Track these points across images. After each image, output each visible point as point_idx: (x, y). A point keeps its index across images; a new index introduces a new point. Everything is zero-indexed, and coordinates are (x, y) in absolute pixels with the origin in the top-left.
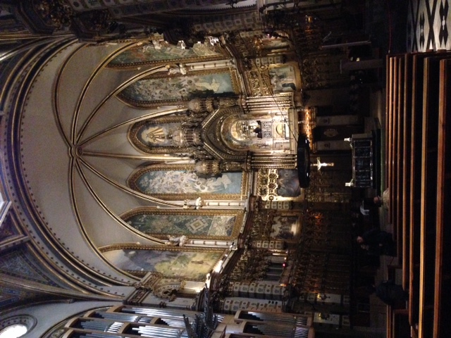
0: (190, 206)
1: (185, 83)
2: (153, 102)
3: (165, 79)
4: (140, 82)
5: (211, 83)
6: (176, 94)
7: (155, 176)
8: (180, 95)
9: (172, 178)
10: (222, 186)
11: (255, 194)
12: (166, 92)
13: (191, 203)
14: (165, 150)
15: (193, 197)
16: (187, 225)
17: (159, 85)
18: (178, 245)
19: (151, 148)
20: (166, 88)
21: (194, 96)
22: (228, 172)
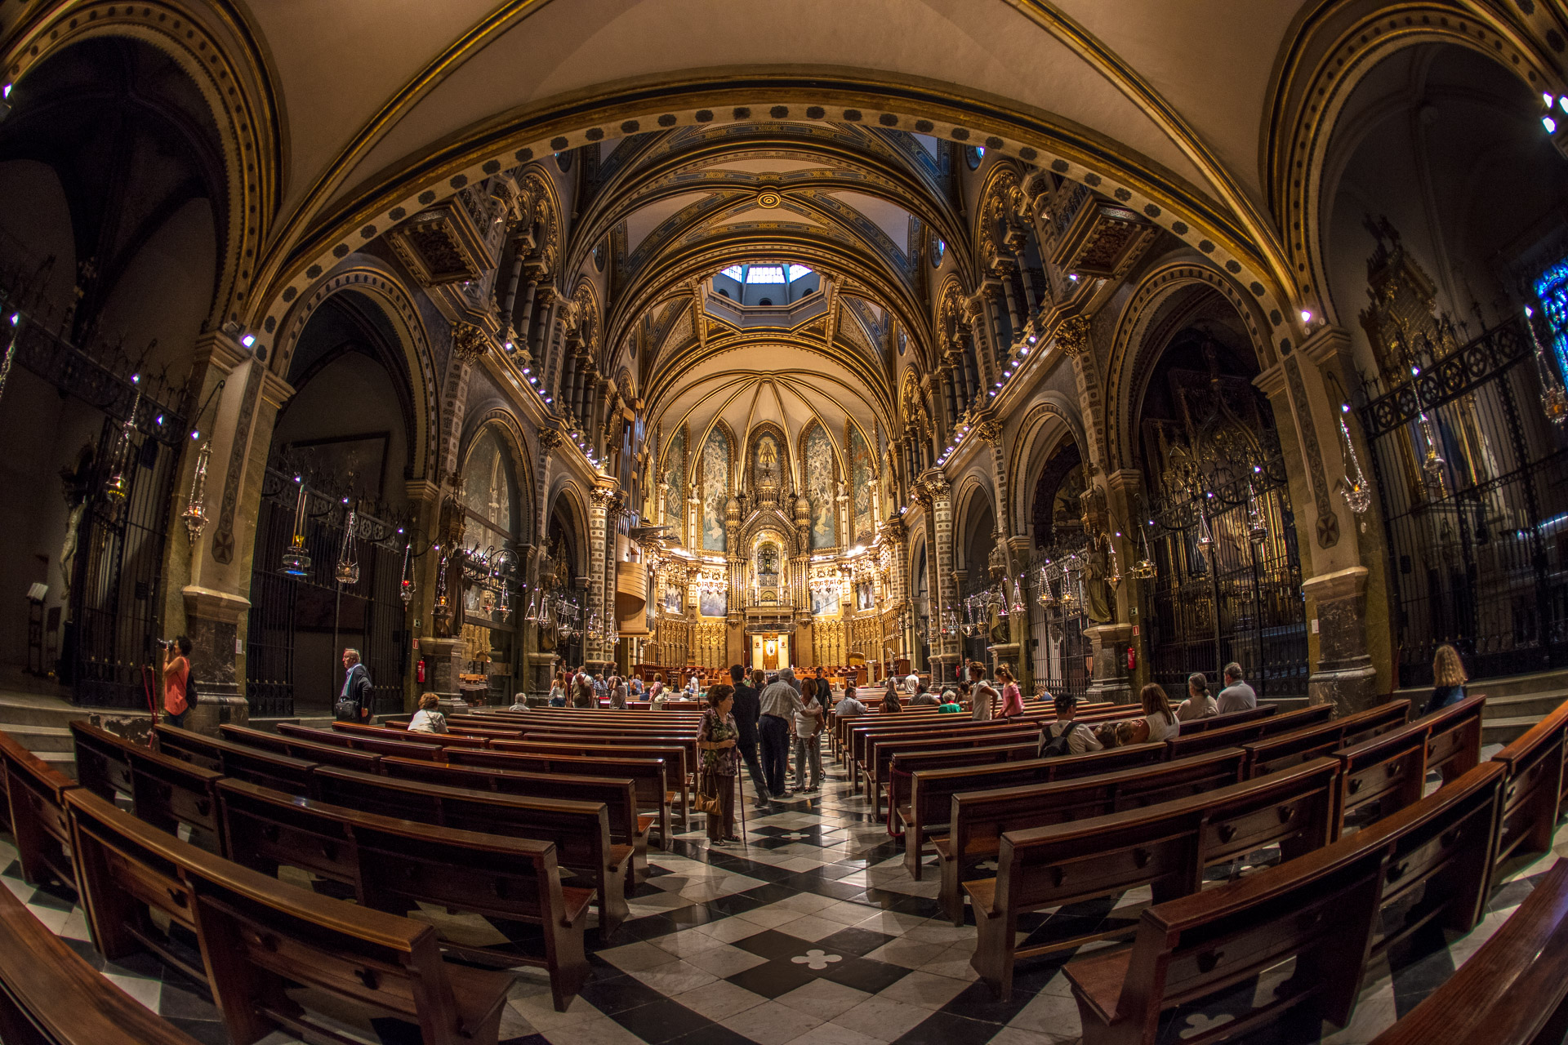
0: (692, 492)
1: (826, 497)
2: (806, 456)
3: (831, 477)
4: (829, 448)
5: (825, 525)
6: (814, 485)
7: (722, 449)
8: (813, 489)
9: (720, 470)
10: (710, 529)
12: (817, 474)
13: (695, 495)
15: (701, 497)
16: (676, 490)
17: (825, 468)
18: (660, 481)
19: (754, 447)
20: (821, 475)
21: (812, 505)
22: (725, 534)
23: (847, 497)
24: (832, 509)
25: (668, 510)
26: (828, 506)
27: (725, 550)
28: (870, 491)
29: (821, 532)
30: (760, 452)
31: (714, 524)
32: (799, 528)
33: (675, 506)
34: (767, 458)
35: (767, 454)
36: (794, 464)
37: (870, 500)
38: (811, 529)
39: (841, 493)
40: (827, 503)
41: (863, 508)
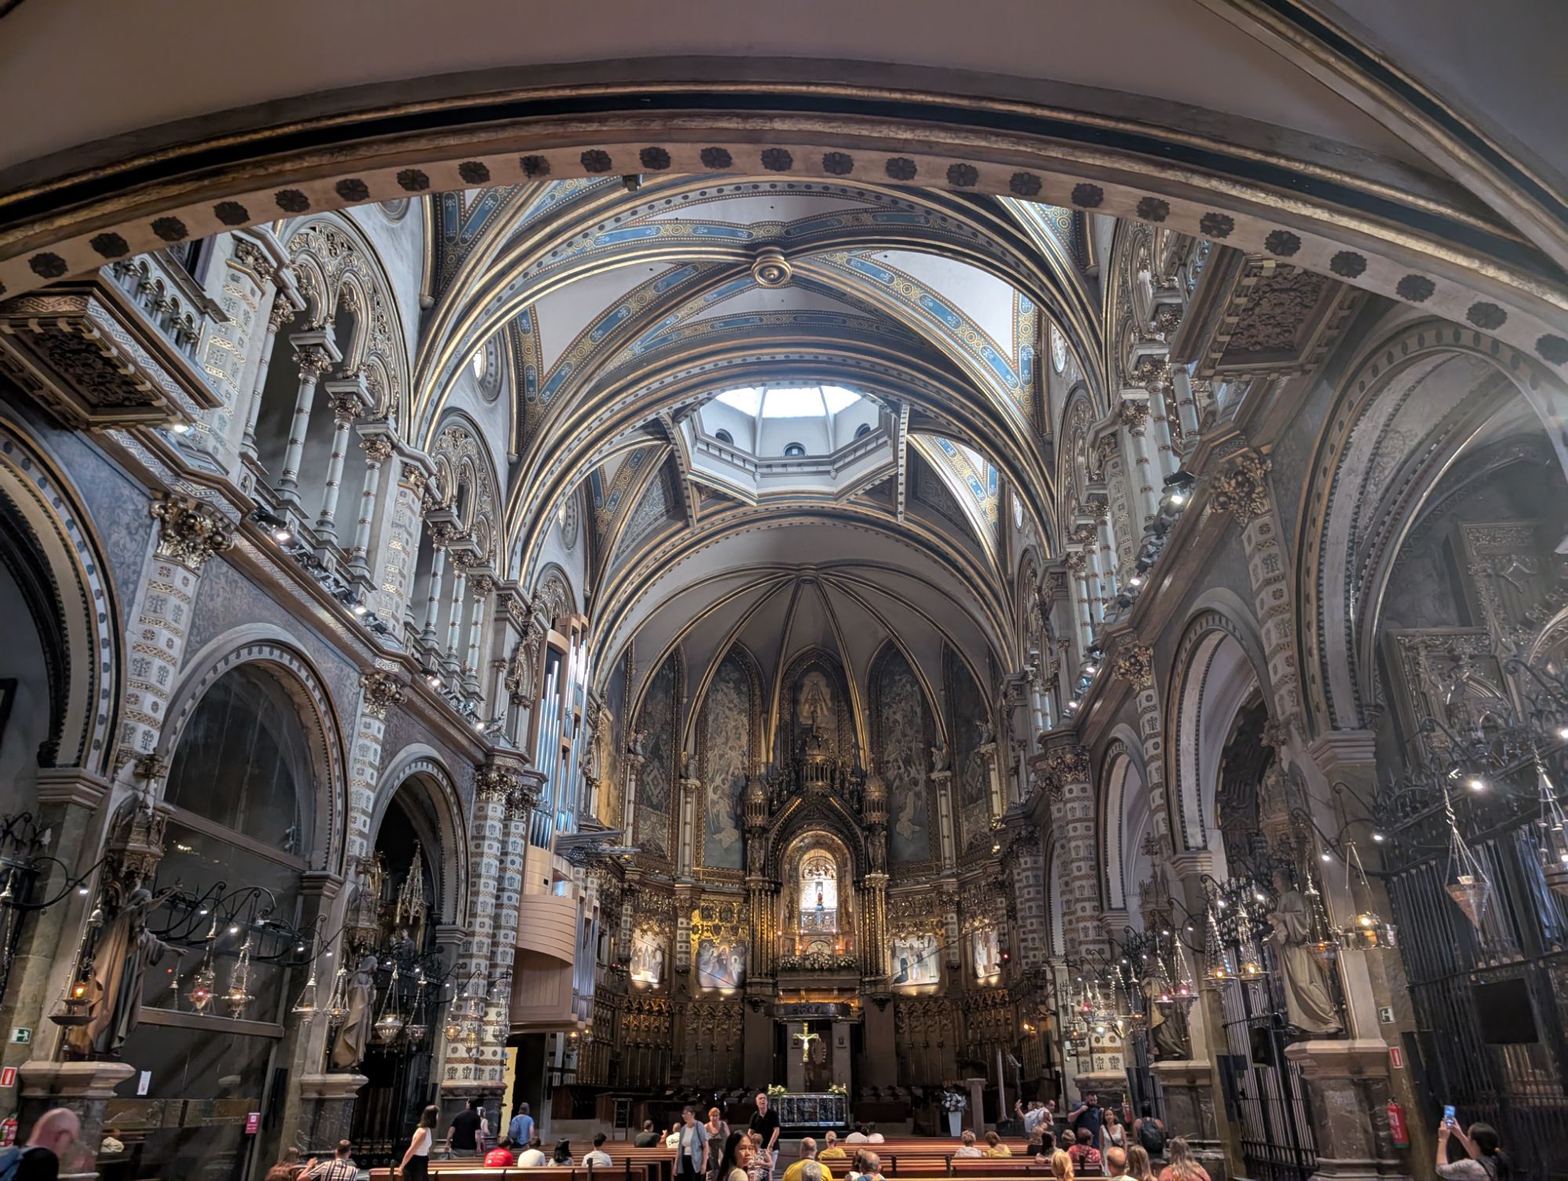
0: (687, 767)
1: (913, 773)
2: (879, 704)
3: (920, 736)
4: (916, 688)
5: (913, 821)
6: (892, 752)
7: (739, 692)
8: (891, 759)
9: (736, 728)
10: (718, 830)
11: (704, 896)
12: (898, 734)
13: (692, 772)
14: (787, 717)
15: (701, 775)
16: (656, 763)
17: (911, 722)
18: (629, 751)
20: (905, 735)
21: (889, 787)
22: (745, 842)
23: (948, 773)
24: (924, 794)
25: (642, 798)
26: (917, 789)
27: (744, 867)
28: (985, 762)
29: (907, 834)
30: (802, 698)
31: (727, 823)
32: (871, 829)
33: (656, 792)
34: (817, 710)
35: (814, 702)
36: (860, 717)
37: (986, 781)
38: (889, 828)
39: (939, 766)
40: (916, 783)
41: (974, 792)
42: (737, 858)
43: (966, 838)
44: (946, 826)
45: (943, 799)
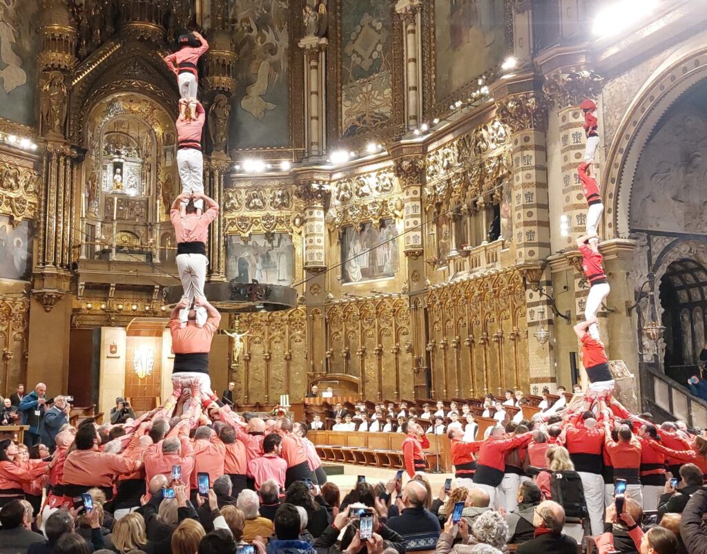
1: (270, 37)
5: (265, 97)
6: (242, 9)
21: (238, 50)
22: (35, 84)
23: (324, 41)
24: (284, 65)
26: (275, 58)
27: (34, 122)
29: (256, 111)
31: (8, 57)
39: (312, 30)
40: (273, 51)
41: (366, 65)
42: (21, 108)
43: (346, 121)
44: (315, 105)
45: (314, 72)
